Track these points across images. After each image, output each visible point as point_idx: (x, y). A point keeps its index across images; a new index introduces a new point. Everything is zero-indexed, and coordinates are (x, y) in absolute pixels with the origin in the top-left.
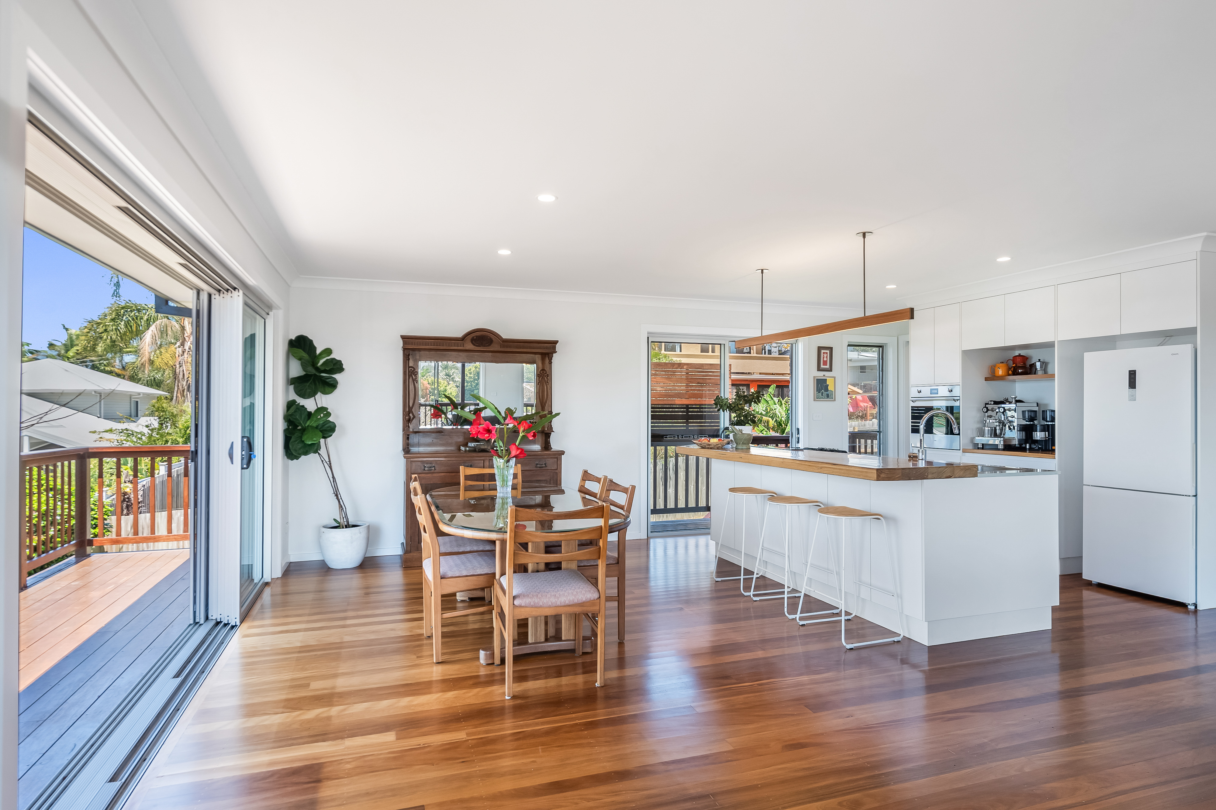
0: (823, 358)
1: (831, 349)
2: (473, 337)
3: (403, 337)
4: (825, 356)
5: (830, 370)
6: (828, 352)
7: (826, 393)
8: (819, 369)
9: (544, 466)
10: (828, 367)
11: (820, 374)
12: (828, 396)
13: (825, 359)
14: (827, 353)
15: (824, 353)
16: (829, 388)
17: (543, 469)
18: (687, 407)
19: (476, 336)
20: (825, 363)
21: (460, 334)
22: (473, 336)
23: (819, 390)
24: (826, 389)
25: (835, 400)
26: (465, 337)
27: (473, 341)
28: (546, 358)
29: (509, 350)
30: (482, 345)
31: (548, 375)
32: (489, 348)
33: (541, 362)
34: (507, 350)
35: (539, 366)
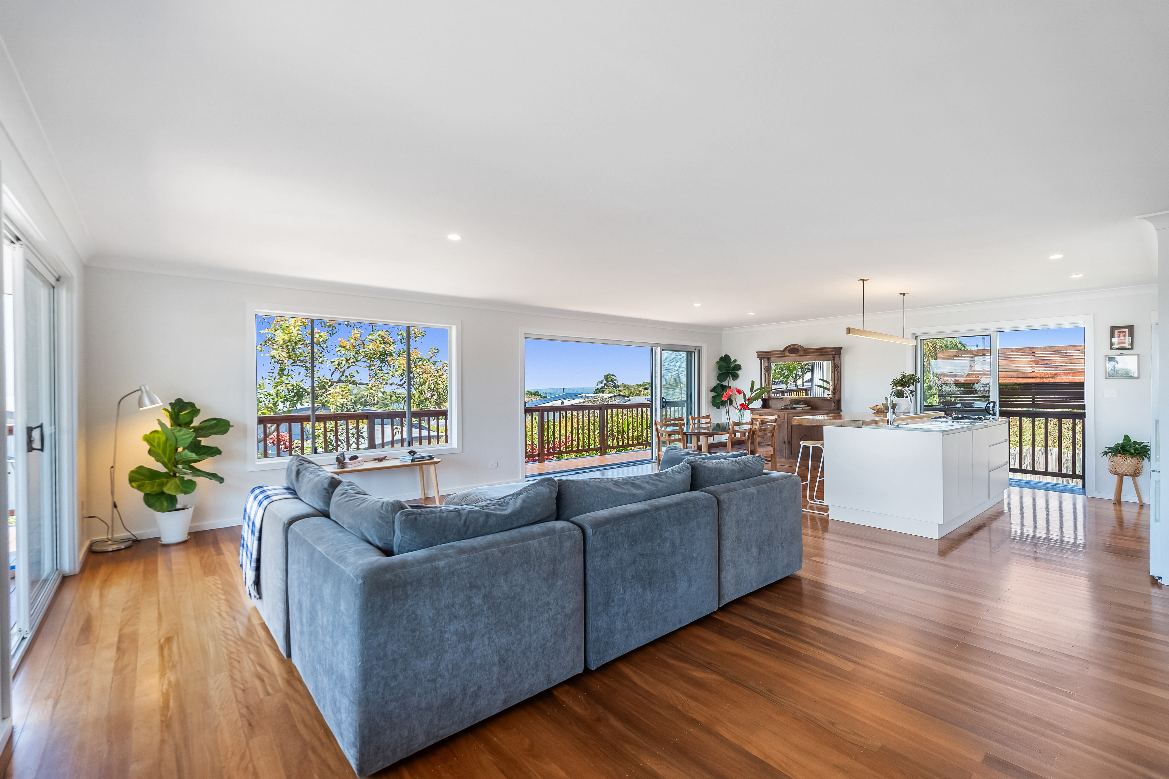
3: (758, 352)
19: (791, 348)
21: (782, 348)
22: (789, 348)
25: (1138, 378)
26: (785, 350)
27: (789, 351)
28: (836, 357)
29: (809, 354)
30: (794, 353)
31: (838, 367)
32: (798, 354)
33: (834, 360)
34: (808, 354)
35: (833, 362)
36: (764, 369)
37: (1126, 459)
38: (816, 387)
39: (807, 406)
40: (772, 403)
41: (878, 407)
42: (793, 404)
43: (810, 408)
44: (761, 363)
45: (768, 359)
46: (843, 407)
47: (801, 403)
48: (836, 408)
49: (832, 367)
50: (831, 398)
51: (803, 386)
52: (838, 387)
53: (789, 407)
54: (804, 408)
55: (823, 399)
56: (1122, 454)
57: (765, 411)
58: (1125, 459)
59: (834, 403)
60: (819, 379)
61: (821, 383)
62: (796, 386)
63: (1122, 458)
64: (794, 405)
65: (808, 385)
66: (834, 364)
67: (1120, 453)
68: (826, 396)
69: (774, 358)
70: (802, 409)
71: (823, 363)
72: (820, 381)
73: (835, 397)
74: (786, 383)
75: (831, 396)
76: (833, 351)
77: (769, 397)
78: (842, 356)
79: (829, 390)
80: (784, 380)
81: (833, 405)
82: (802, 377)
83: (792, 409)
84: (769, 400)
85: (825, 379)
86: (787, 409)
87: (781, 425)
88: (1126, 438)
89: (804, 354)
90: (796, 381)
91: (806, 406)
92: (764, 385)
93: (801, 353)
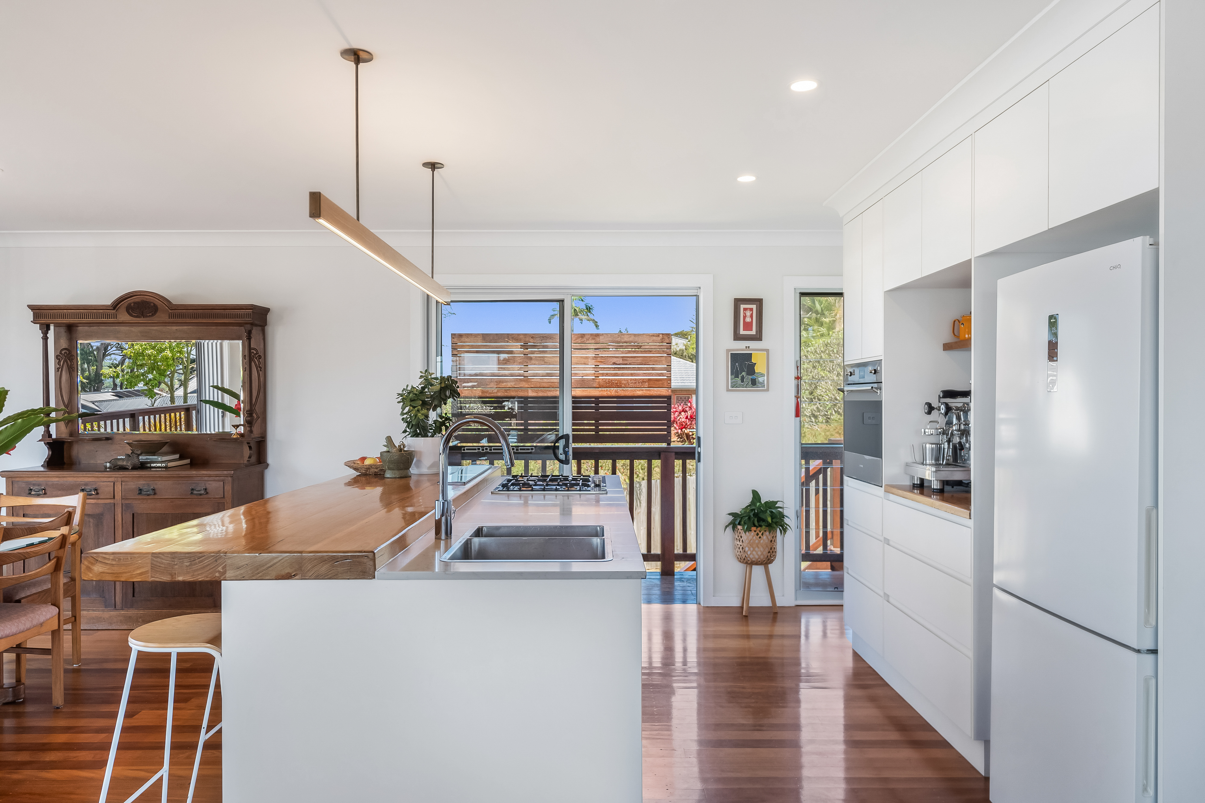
0: (745, 317)
1: (759, 302)
2: (130, 304)
3: (32, 307)
4: (748, 313)
5: (758, 337)
6: (754, 307)
7: (750, 377)
8: (737, 337)
9: (203, 492)
10: (753, 332)
11: (741, 347)
12: (754, 383)
13: (748, 320)
14: (751, 310)
15: (745, 309)
16: (757, 369)
17: (202, 497)
18: (597, 400)
19: (135, 303)
20: (748, 326)
21: (108, 301)
22: (129, 302)
23: (735, 373)
24: (751, 369)
25: (768, 390)
26: (116, 304)
27: (130, 310)
28: (255, 331)
29: (184, 320)
30: (143, 315)
31: (260, 357)
32: (155, 319)
33: (249, 338)
34: (180, 320)
35: (246, 344)
36: (57, 357)
37: (762, 534)
38: (208, 405)
39: (181, 458)
40: (81, 452)
41: (367, 462)
42: (139, 455)
43: (188, 461)
44: (45, 339)
45: (70, 329)
46: (271, 458)
47: (165, 449)
48: (254, 459)
49: (244, 357)
50: (242, 435)
51: (185, 400)
52: (258, 408)
53: (129, 464)
54: (170, 464)
55: (223, 438)
56: (757, 527)
57: (57, 477)
58: (760, 534)
59: (250, 448)
60: (214, 387)
61: (217, 396)
62: (172, 400)
63: (758, 534)
64: (142, 458)
65: (192, 400)
66: (250, 349)
67: (755, 526)
68: (228, 429)
69: (86, 328)
70: (166, 467)
71: (221, 345)
72: (216, 390)
73: (251, 431)
74: (150, 394)
75: (241, 430)
76: (248, 315)
77: (71, 435)
78: (269, 329)
79: (236, 411)
80: (146, 388)
81: (247, 452)
82: (184, 384)
83: (134, 468)
84: (71, 444)
85: (226, 386)
86: (123, 468)
87: (102, 514)
88: (756, 495)
89: (172, 320)
90: (172, 390)
91: (177, 456)
92: (57, 403)
93: (161, 316)
